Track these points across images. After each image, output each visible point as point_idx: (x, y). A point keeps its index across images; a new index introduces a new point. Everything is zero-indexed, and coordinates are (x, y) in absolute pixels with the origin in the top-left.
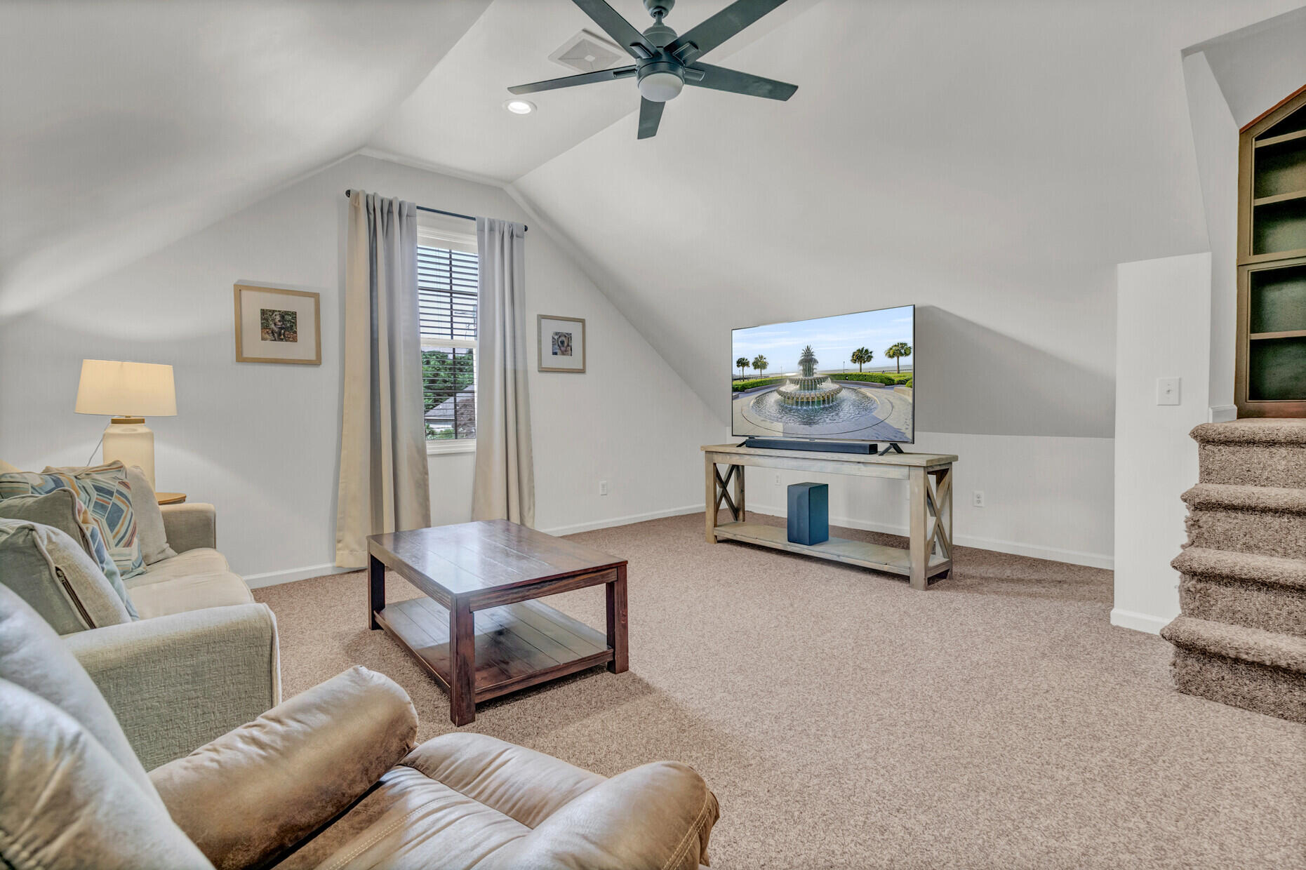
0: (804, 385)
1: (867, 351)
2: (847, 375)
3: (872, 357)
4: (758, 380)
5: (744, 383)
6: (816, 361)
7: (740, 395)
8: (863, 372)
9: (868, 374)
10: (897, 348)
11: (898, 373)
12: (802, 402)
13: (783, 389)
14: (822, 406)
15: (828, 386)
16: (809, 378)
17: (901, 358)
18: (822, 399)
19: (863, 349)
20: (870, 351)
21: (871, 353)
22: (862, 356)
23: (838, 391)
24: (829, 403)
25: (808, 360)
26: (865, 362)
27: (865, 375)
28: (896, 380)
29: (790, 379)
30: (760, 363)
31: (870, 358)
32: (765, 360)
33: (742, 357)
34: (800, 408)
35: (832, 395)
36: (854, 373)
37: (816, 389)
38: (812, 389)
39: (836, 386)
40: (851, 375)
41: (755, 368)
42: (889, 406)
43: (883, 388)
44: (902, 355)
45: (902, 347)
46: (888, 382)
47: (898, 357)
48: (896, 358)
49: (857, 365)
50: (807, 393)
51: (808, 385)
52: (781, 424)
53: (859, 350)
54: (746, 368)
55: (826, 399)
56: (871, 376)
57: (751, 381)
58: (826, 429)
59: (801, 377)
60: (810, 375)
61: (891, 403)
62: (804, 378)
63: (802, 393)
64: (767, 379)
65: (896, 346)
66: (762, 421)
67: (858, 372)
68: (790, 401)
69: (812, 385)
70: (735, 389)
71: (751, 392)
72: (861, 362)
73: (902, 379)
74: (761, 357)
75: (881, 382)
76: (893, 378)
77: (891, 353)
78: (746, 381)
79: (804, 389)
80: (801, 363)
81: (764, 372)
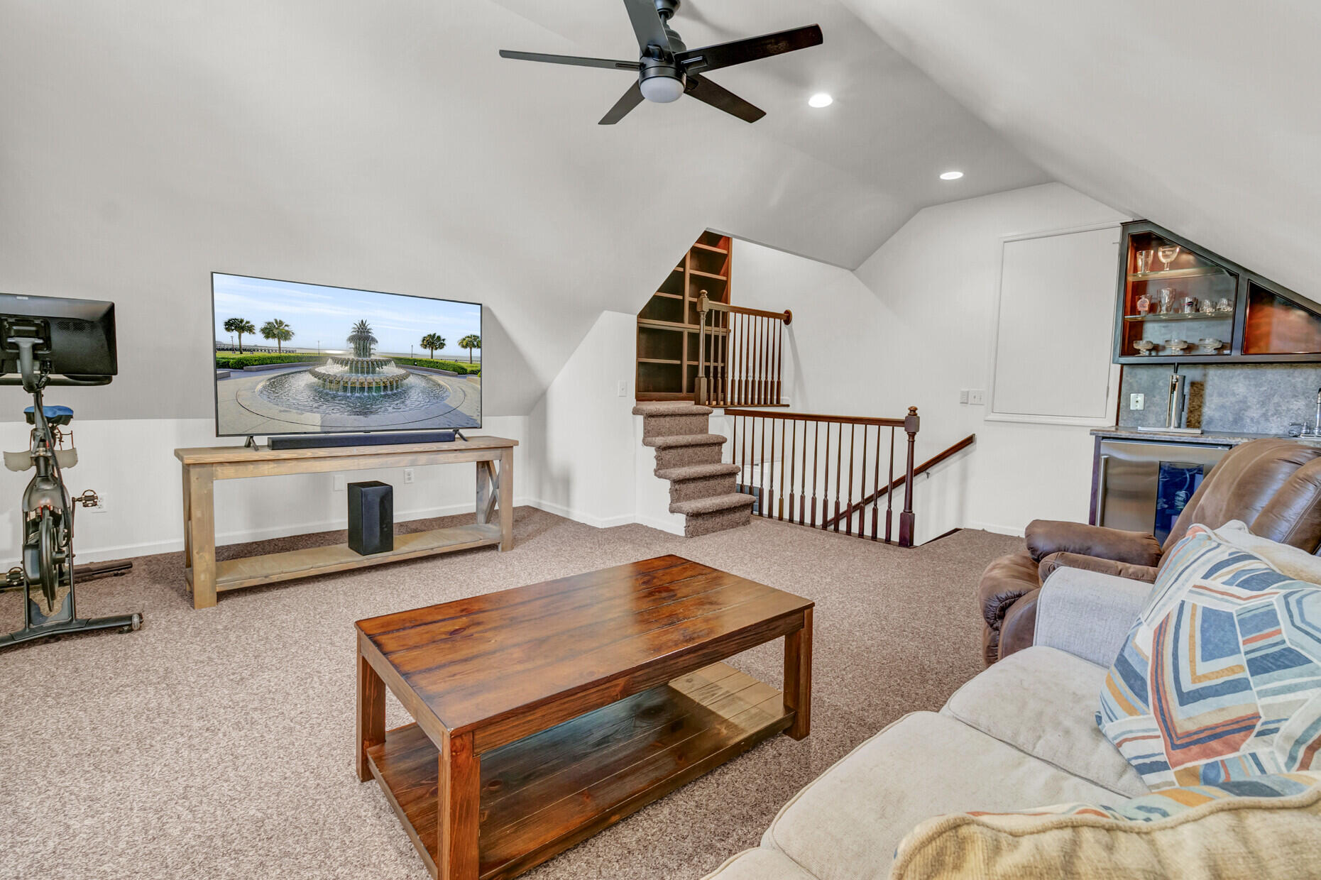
0: (356, 367)
1: (439, 337)
2: (415, 361)
3: (444, 344)
4: (273, 354)
5: (242, 356)
6: (374, 341)
7: (232, 374)
8: (435, 359)
9: (441, 361)
10: (470, 339)
11: (471, 363)
12: (353, 389)
13: (321, 370)
14: (382, 393)
15: (392, 371)
16: (364, 359)
17: (473, 349)
18: (382, 385)
19: (435, 334)
20: (442, 338)
21: (444, 340)
22: (433, 342)
23: (406, 376)
24: (392, 390)
25: (362, 338)
26: (436, 349)
27: (437, 363)
28: (469, 369)
29: (332, 358)
30: (275, 330)
31: (442, 346)
32: (286, 328)
33: (239, 317)
34: (349, 394)
35: (397, 381)
36: (424, 359)
37: (374, 372)
38: (368, 373)
39: (402, 371)
40: (420, 361)
41: (267, 337)
42: (462, 395)
43: (456, 376)
44: (475, 347)
45: (475, 340)
46: (461, 372)
47: (471, 349)
48: (468, 349)
49: (427, 352)
50: (361, 377)
51: (362, 368)
52: (318, 416)
53: (430, 335)
54: (245, 335)
55: (388, 384)
56: (443, 364)
57: (256, 354)
58: (387, 418)
59: (352, 357)
60: (365, 355)
61: (463, 391)
62: (356, 358)
63: (354, 377)
64: (292, 354)
65: (468, 337)
66: (281, 411)
67: (429, 358)
68: (333, 386)
69: (368, 368)
70: (220, 365)
71: (258, 370)
72: (432, 348)
73: (474, 369)
74: (281, 323)
75: (454, 371)
76: (466, 368)
77: (464, 344)
78: (246, 355)
79: (357, 372)
80: (351, 339)
81: (284, 344)
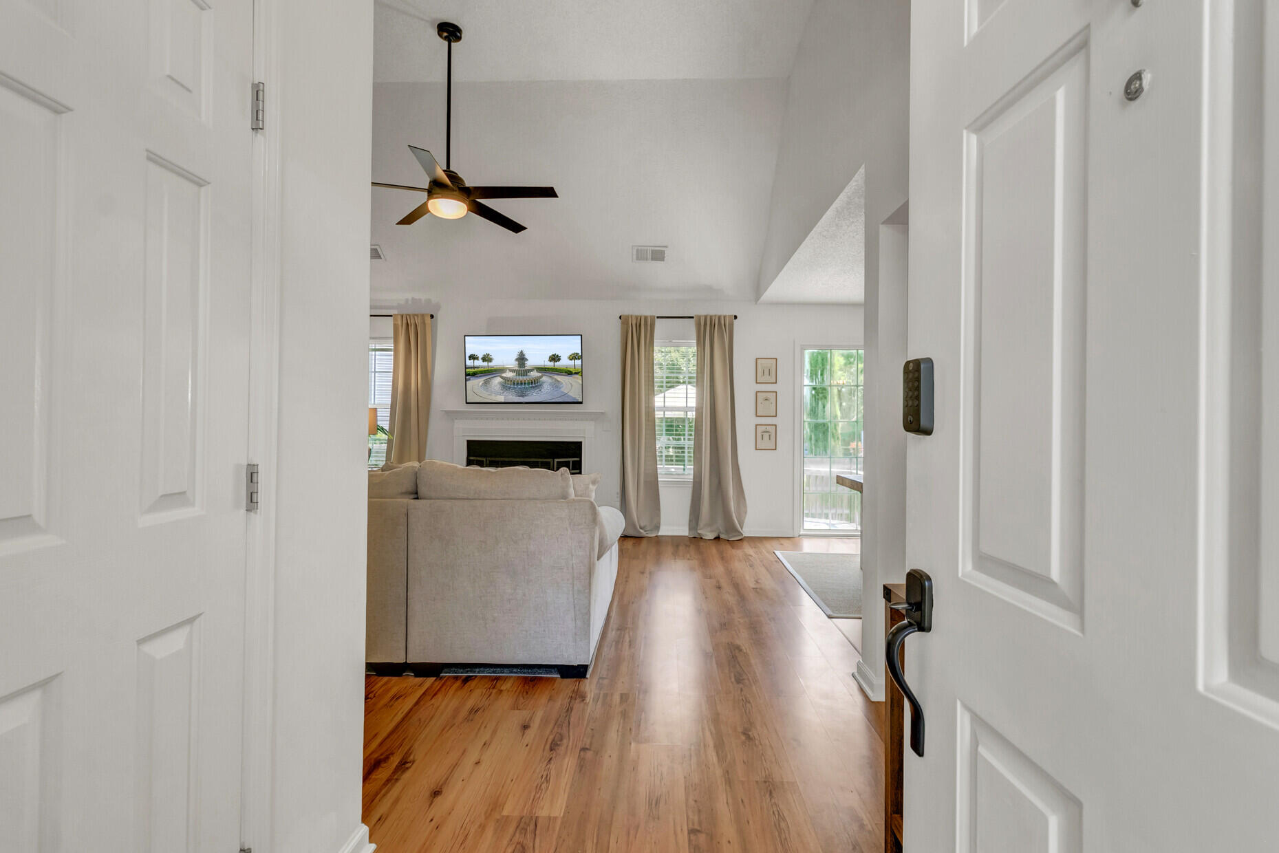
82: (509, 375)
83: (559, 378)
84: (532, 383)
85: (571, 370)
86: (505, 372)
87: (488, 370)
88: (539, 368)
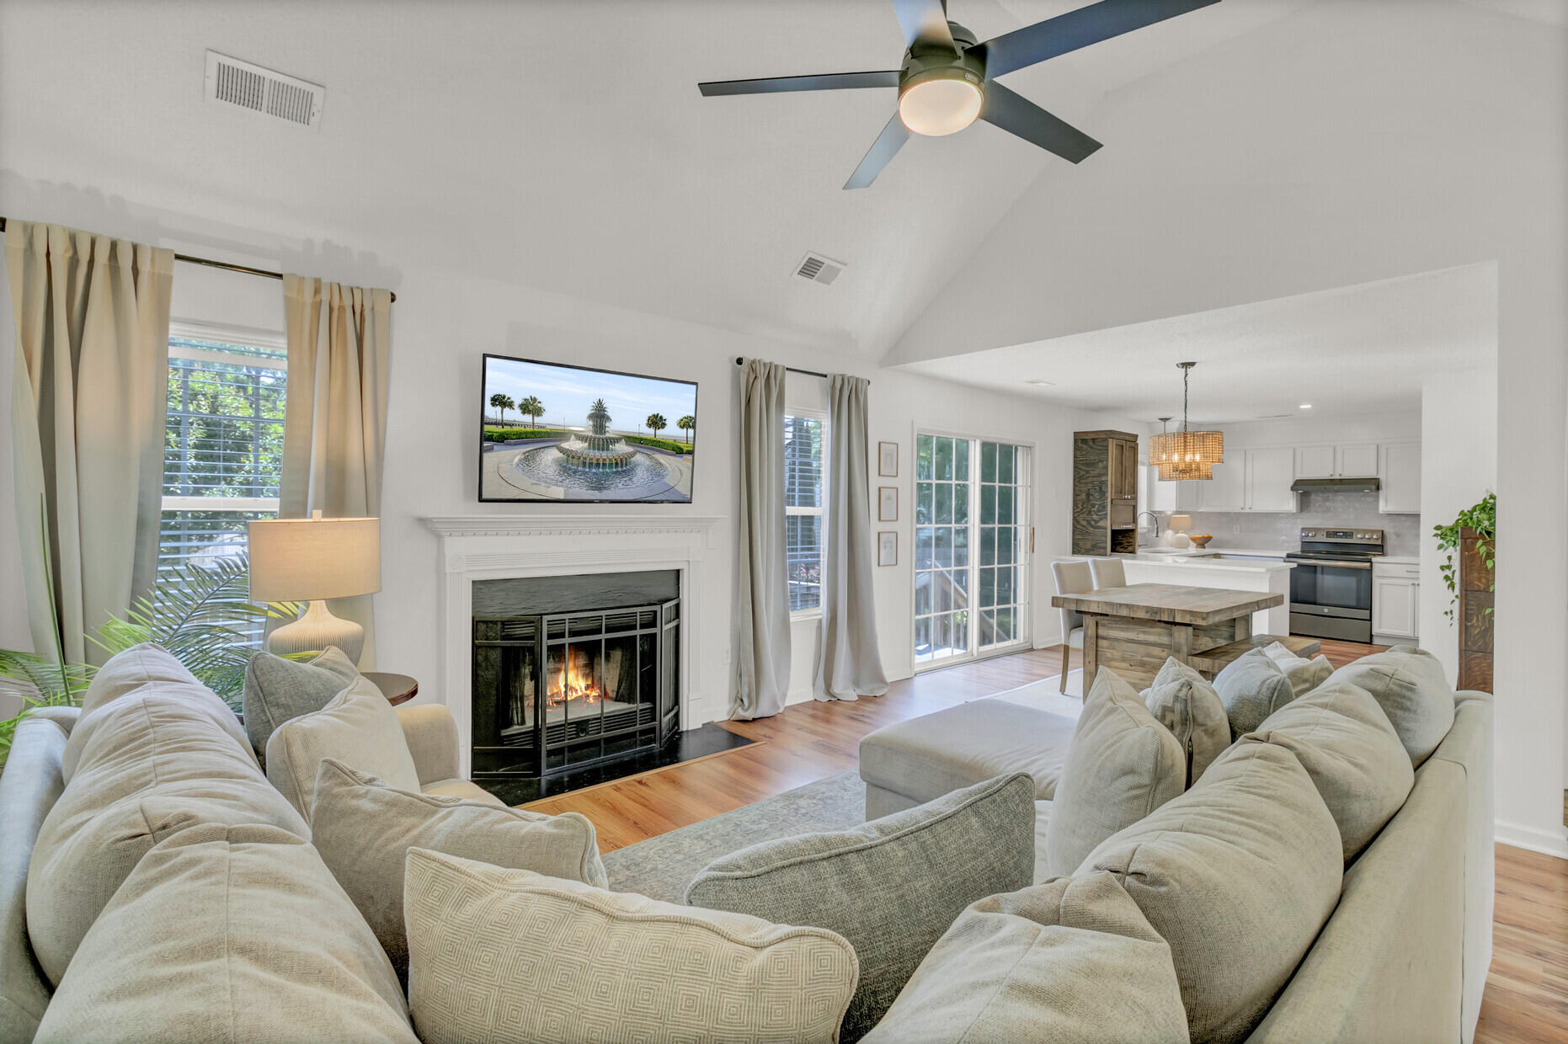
82: (574, 445)
83: (662, 458)
84: (617, 464)
85: (681, 445)
86: (568, 440)
87: (533, 433)
88: (629, 437)
